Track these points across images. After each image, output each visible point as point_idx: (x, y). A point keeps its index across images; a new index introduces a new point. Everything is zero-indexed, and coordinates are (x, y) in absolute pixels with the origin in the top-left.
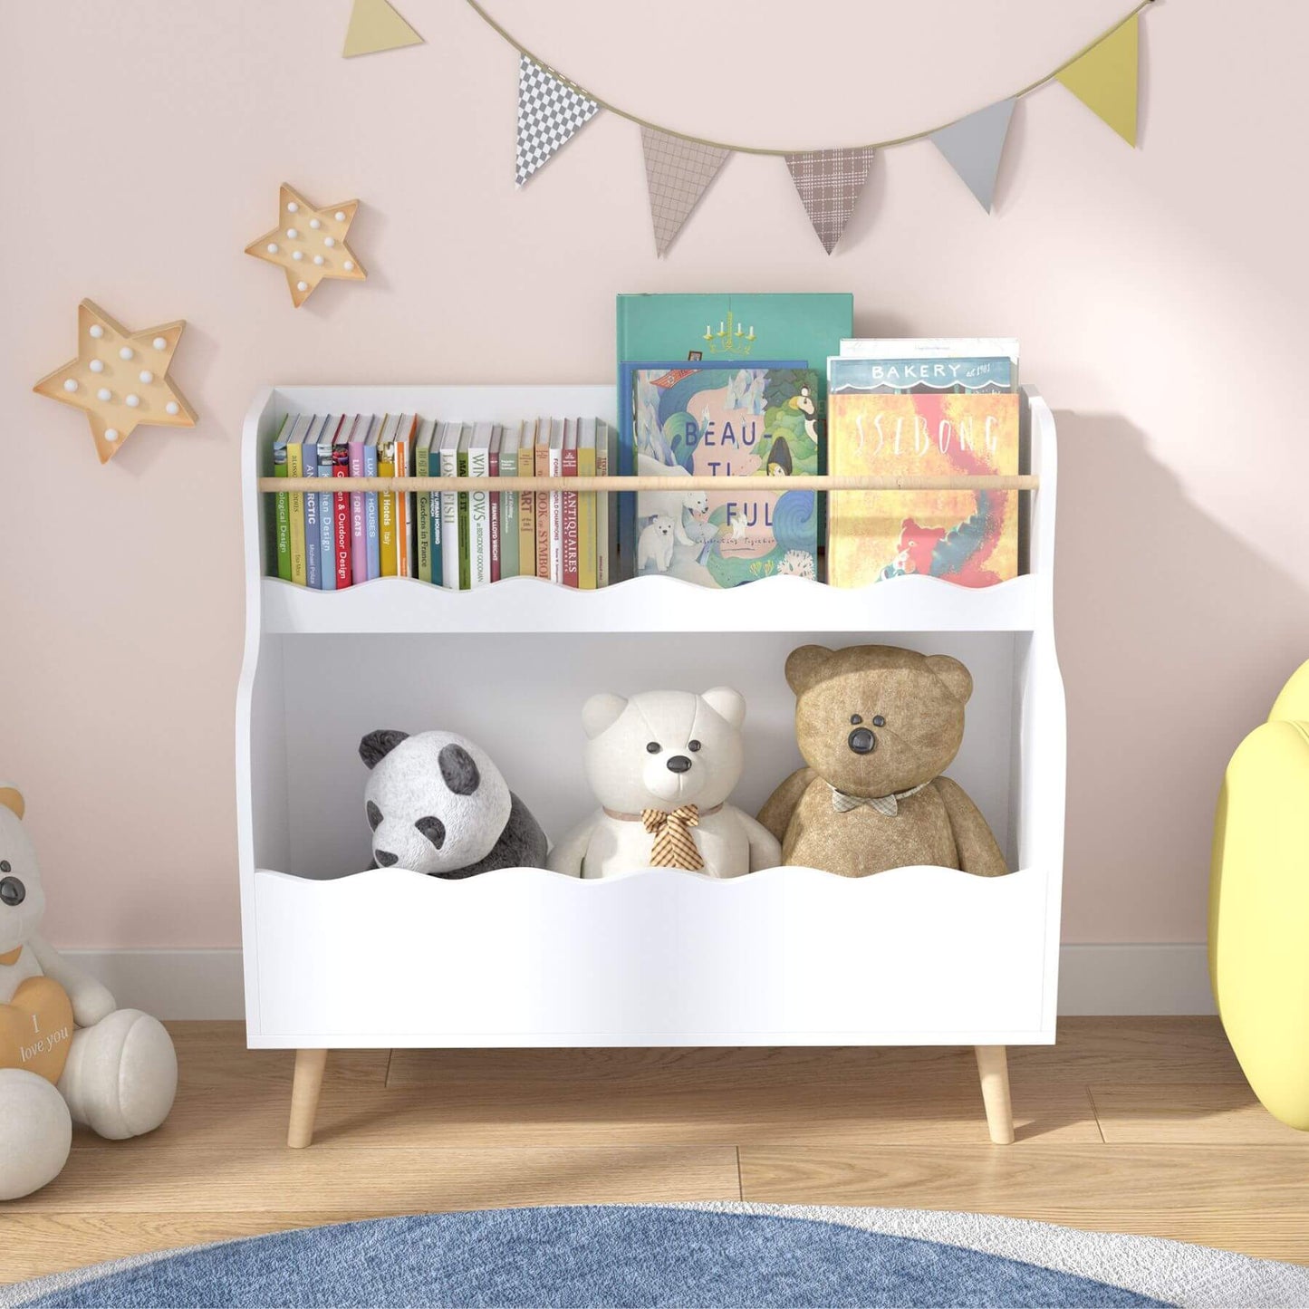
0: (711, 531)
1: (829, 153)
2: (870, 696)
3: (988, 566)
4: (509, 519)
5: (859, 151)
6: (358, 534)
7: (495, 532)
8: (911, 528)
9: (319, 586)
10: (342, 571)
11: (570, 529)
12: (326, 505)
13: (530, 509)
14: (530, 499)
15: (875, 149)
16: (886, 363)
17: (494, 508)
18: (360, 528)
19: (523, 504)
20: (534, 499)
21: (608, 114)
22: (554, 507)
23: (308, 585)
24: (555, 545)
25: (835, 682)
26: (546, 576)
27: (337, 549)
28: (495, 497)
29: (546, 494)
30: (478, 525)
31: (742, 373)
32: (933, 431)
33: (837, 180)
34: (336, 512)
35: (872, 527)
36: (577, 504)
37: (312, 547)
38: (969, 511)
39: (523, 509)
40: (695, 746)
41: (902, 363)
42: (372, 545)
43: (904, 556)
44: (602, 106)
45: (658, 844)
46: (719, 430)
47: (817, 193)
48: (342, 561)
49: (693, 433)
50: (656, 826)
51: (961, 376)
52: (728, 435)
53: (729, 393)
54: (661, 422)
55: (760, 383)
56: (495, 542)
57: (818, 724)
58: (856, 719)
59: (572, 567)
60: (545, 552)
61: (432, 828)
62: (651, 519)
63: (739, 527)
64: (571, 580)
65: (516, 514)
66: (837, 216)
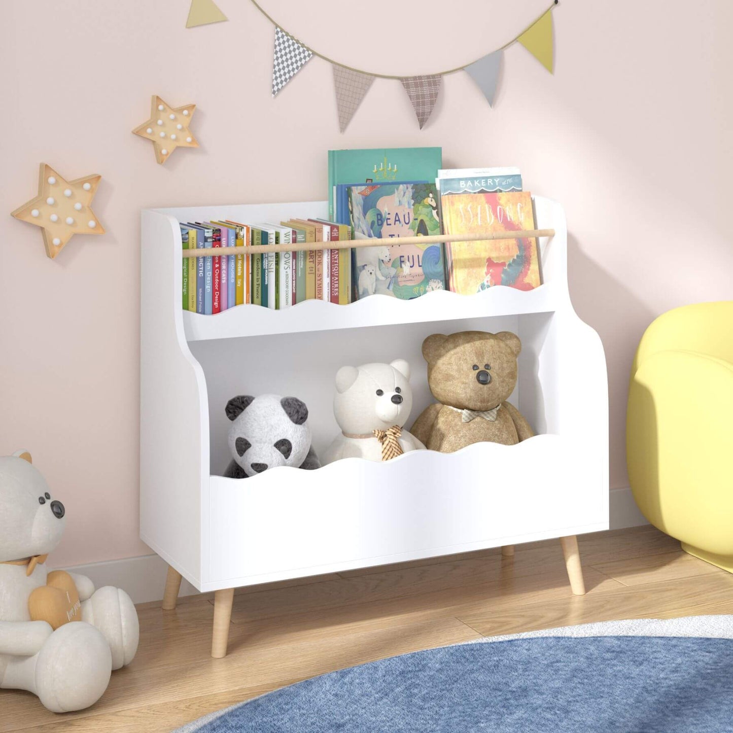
0: (393, 271)
1: (420, 77)
2: (480, 354)
3: (527, 280)
4: (301, 268)
5: (433, 76)
6: (224, 281)
7: (294, 276)
8: (490, 263)
9: (203, 313)
10: (216, 304)
11: (335, 271)
12: (209, 265)
13: (313, 261)
14: (313, 256)
15: (440, 75)
16: (466, 179)
17: (294, 262)
18: (225, 278)
19: (310, 259)
20: (314, 255)
21: (316, 58)
22: (326, 259)
23: (197, 312)
24: (326, 281)
25: (458, 349)
26: (321, 298)
27: (214, 290)
28: (295, 255)
29: (320, 252)
30: (287, 272)
31: (401, 186)
32: (494, 211)
33: (426, 90)
34: (214, 269)
35: (472, 263)
36: (338, 256)
37: (200, 290)
38: (515, 253)
39: (310, 262)
40: (398, 390)
41: (473, 179)
42: (231, 287)
43: (488, 278)
44: (314, 53)
45: (385, 448)
46: (393, 217)
47: (418, 97)
48: (217, 297)
49: (380, 220)
50: (382, 438)
51: (500, 184)
52: (397, 220)
53: (396, 197)
54: (365, 214)
55: (410, 192)
56: (294, 282)
57: (454, 373)
58: (475, 367)
59: (336, 292)
60: (321, 285)
61: (284, 446)
62: (364, 267)
63: (406, 269)
64: (334, 299)
65: (305, 265)
66: (427, 109)
